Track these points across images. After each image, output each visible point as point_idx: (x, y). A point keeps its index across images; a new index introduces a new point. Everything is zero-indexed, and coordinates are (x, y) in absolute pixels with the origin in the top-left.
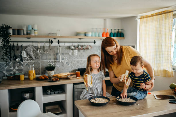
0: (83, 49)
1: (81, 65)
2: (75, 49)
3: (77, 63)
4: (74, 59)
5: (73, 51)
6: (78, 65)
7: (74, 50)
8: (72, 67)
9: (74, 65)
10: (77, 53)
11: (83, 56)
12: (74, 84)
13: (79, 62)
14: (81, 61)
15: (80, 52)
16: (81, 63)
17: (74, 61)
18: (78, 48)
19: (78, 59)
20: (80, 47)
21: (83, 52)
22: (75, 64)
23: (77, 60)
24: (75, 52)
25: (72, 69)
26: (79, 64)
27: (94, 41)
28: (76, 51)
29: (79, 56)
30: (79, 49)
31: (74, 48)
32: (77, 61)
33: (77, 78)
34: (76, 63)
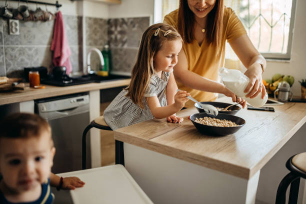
0: (35, 18)
1: (29, 59)
2: (13, 18)
3: (20, 54)
4: (12, 43)
5: (8, 23)
6: (22, 60)
7: (11, 21)
8: (8, 65)
9: (12, 60)
10: (18, 27)
11: (34, 37)
12: (37, 102)
13: (24, 53)
14: (30, 49)
15: (25, 26)
16: (29, 55)
17: (13, 49)
18: (23, 16)
19: (21, 43)
20: (27, 13)
21: (33, 26)
22: (15, 57)
23: (20, 46)
24: (14, 25)
25: (7, 69)
26: (23, 57)
27: (57, 2)
28: (16, 24)
29: (25, 36)
30: (24, 20)
31: (11, 15)
32: (20, 50)
33: (36, 87)
34: (17, 55)
